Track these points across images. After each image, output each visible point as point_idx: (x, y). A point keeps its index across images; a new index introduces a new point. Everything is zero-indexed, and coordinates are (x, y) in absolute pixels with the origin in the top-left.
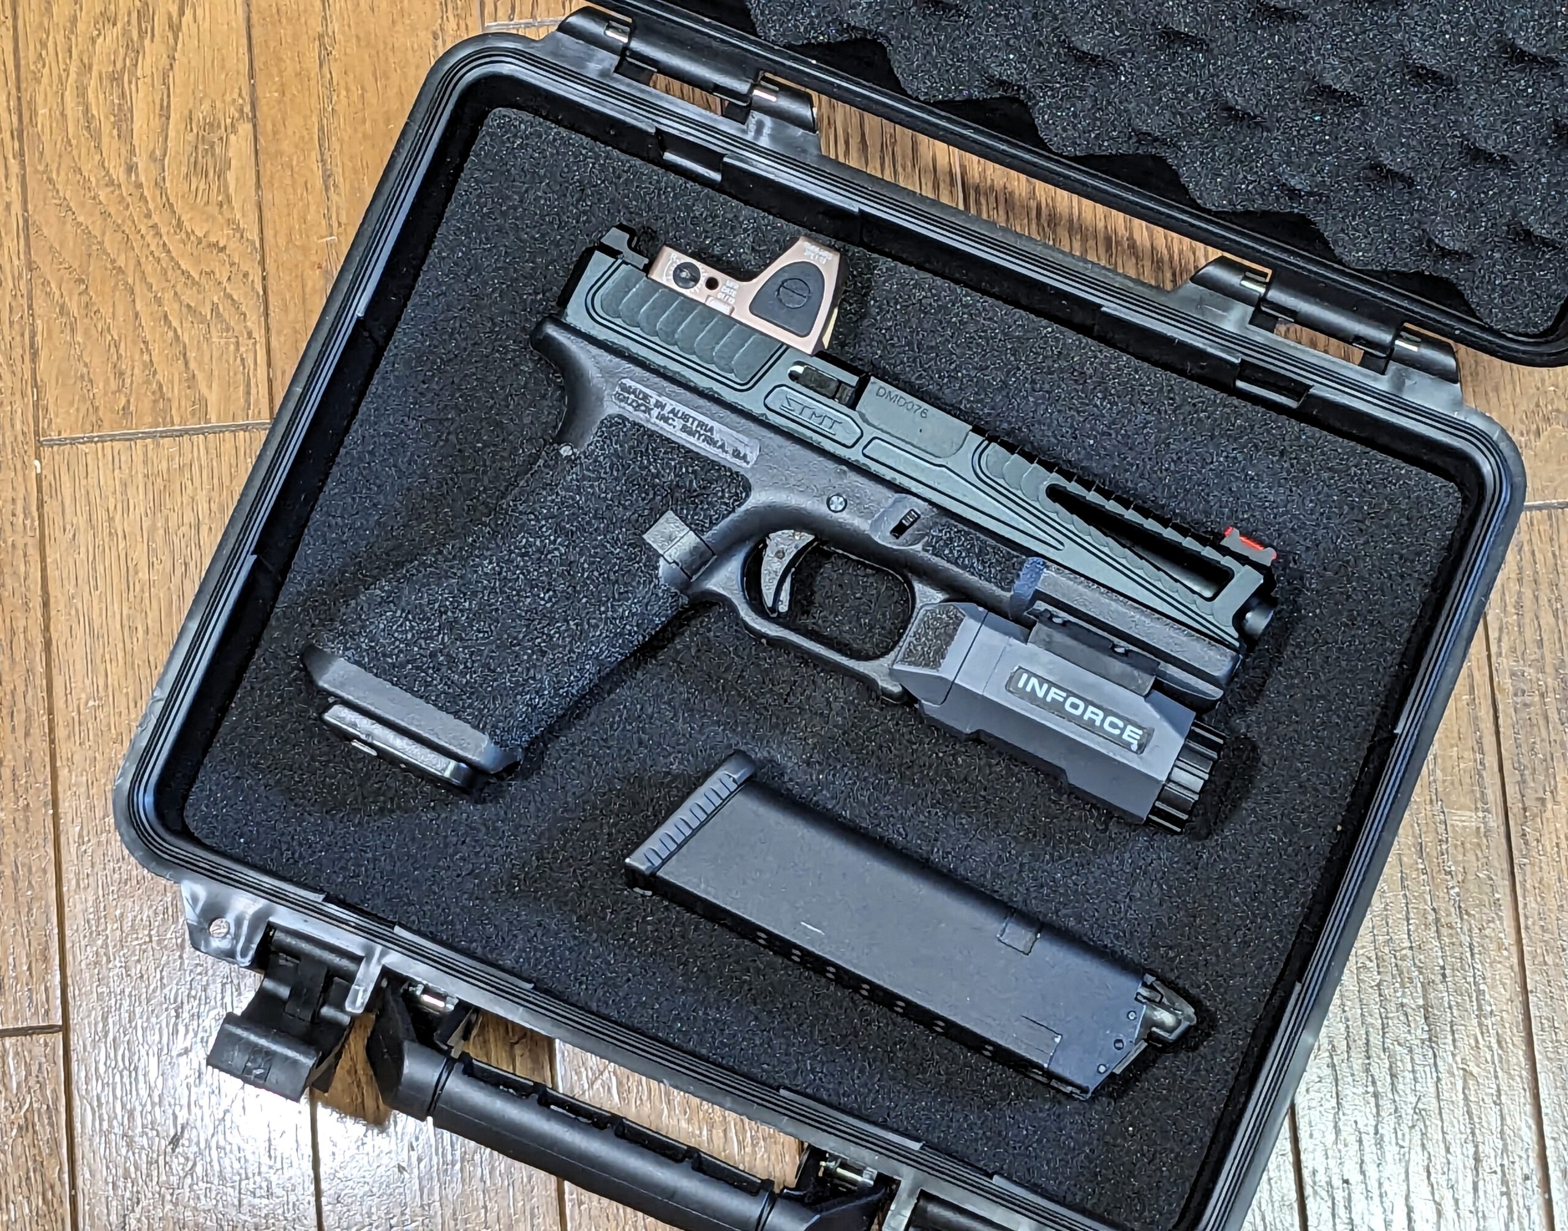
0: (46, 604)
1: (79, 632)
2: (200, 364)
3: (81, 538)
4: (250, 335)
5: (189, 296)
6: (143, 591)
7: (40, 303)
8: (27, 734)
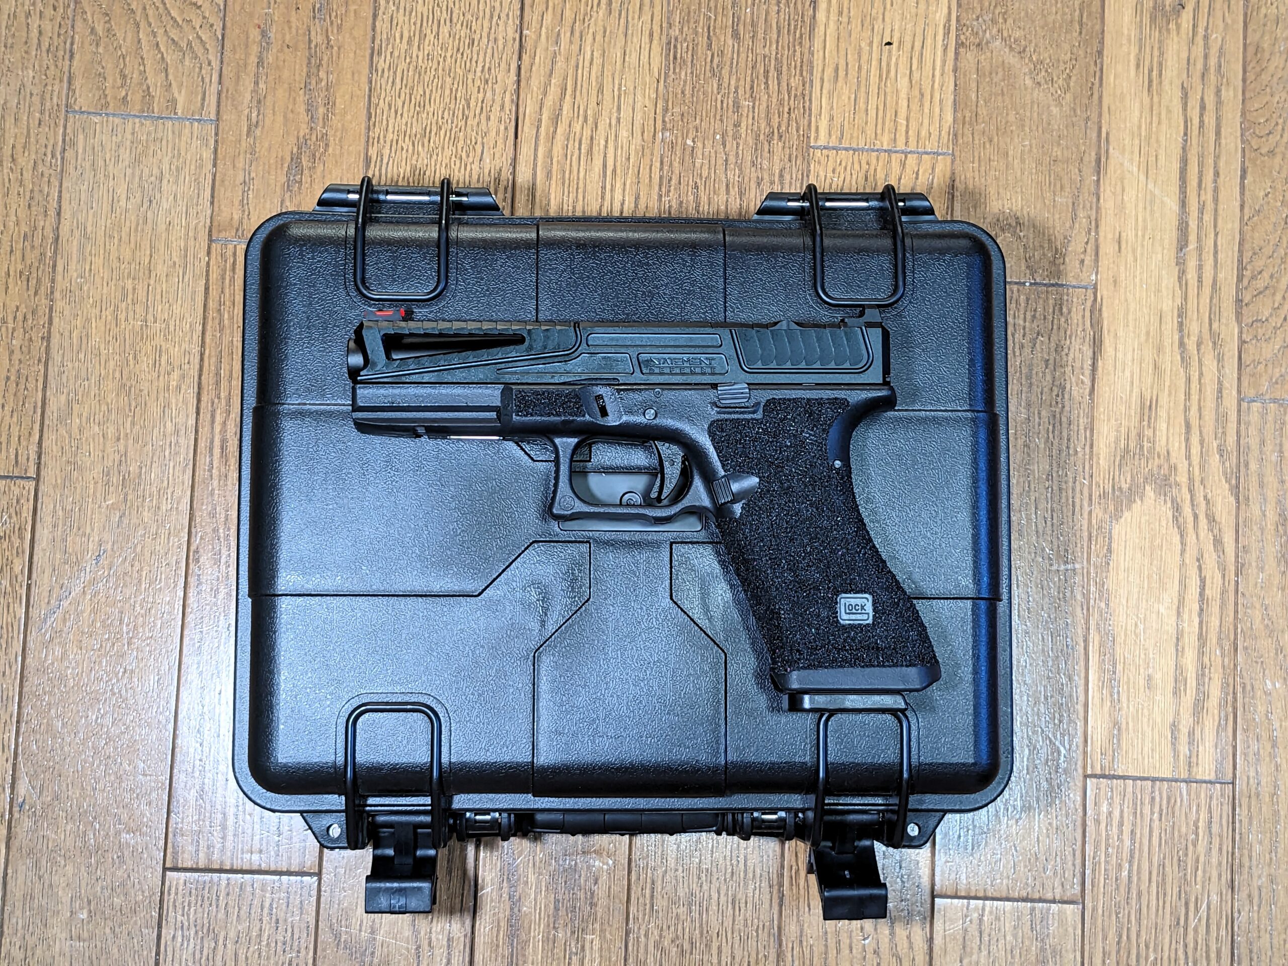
0: (59, 214)
1: (77, 233)
2: (176, 77)
3: (86, 176)
4: (209, 64)
5: (174, 34)
6: (121, 214)
7: (79, 24)
8: (36, 293)
